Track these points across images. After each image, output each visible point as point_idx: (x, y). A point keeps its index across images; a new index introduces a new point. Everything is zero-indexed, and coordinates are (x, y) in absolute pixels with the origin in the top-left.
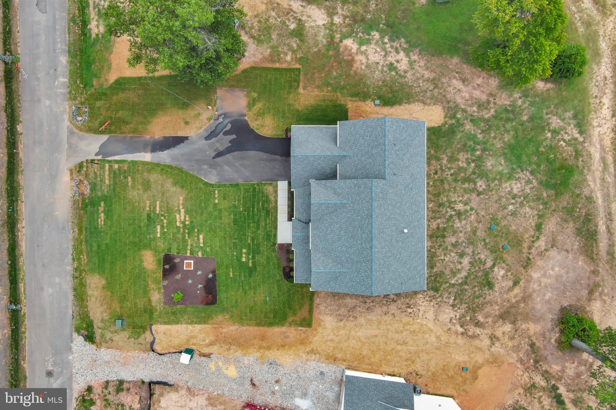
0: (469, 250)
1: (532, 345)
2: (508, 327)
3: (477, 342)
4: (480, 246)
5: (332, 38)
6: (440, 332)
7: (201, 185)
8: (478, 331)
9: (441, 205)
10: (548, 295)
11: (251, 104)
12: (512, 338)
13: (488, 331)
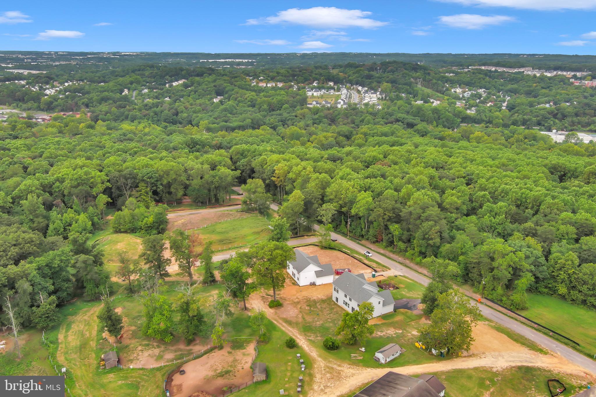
1: (285, 300)
2: (295, 301)
3: (302, 296)
4: (318, 311)
5: (406, 331)
6: (314, 295)
7: (405, 297)
8: (303, 298)
10: (289, 308)
11: (412, 313)
12: (292, 300)
13: (300, 299)
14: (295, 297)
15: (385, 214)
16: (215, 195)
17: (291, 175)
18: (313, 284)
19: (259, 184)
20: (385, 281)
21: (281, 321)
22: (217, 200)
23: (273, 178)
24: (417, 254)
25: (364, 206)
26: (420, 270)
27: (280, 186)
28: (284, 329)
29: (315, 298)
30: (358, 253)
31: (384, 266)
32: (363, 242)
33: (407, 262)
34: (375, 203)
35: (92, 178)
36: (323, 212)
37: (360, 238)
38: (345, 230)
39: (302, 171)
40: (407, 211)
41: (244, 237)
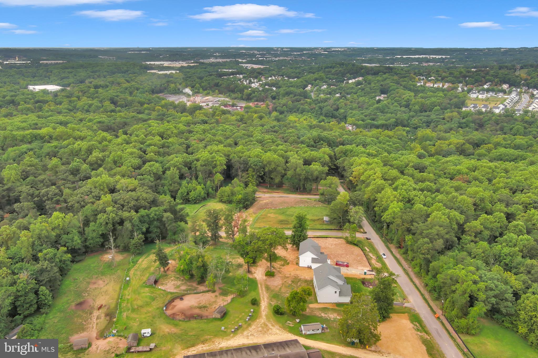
0: (298, 286)
1: (280, 273)
2: (286, 275)
3: (294, 274)
4: (295, 286)
10: (277, 279)
13: (291, 275)
14: (289, 273)
15: (403, 225)
17: (362, 178)
18: (310, 268)
23: (351, 178)
25: (391, 214)
28: (260, 291)
29: (302, 277)
32: (391, 245)
35: (216, 161)
39: (372, 175)
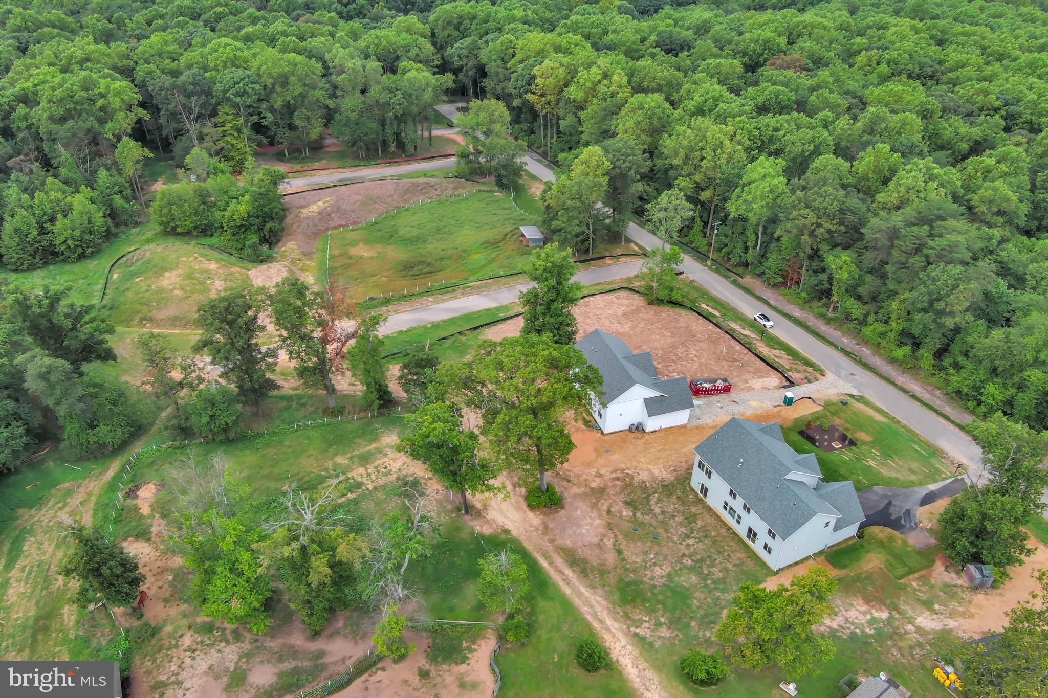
0: (661, 518)
1: (569, 481)
2: (594, 485)
3: (610, 469)
4: (655, 524)
5: (899, 613)
6: (641, 465)
7: (880, 482)
8: (614, 475)
9: (706, 537)
10: (579, 512)
11: (905, 542)
12: (586, 480)
13: (605, 478)
14: (593, 471)
15: (819, 225)
16: (397, 135)
17: (574, 92)
18: (637, 429)
19: (497, 114)
20: (817, 417)
21: (559, 561)
22: (401, 145)
23: (529, 97)
24: (893, 336)
25: (763, 197)
26: (901, 380)
27: (545, 117)
28: (567, 591)
29: (644, 476)
30: (740, 318)
31: (808, 363)
32: (748, 280)
33: (866, 352)
34: (793, 192)
35: (102, 96)
36: (661, 215)
37: (740, 270)
38: (701, 243)
39: (600, 82)
40: (884, 225)
41: (461, 255)
